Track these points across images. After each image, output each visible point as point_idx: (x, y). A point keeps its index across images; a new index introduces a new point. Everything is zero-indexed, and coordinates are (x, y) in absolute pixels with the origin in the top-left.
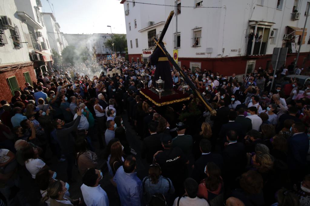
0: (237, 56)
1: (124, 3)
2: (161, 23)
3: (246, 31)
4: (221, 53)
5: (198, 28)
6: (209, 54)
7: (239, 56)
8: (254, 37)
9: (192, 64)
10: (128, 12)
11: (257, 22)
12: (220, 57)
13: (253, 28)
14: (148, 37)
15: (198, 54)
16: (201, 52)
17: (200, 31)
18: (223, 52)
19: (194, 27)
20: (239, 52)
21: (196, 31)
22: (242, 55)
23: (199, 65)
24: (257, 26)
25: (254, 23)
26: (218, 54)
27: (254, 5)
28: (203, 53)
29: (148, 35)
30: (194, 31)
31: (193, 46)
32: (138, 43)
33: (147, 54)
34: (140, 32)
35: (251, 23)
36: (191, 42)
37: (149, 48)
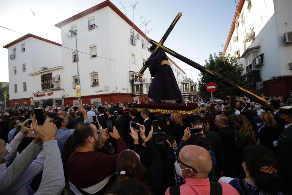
0: (127, 93)
1: (8, 48)
2: (58, 68)
3: (129, 77)
4: (115, 90)
5: (96, 73)
6: (107, 91)
7: (128, 93)
8: (134, 80)
9: (92, 101)
10: (15, 57)
11: (134, 72)
12: (115, 92)
13: (133, 76)
14: (42, 81)
15: (97, 92)
16: (100, 90)
17: (97, 74)
18: (117, 89)
19: (92, 71)
20: (128, 90)
21: (94, 75)
22: (129, 93)
23: (99, 100)
24: (135, 75)
25: (133, 73)
26: (114, 90)
27: (131, 63)
28: (102, 91)
29: (42, 78)
30: (92, 74)
31: (92, 86)
32: (26, 87)
33: (39, 97)
34: (31, 75)
35: (131, 73)
36: (90, 83)
37: (42, 91)
